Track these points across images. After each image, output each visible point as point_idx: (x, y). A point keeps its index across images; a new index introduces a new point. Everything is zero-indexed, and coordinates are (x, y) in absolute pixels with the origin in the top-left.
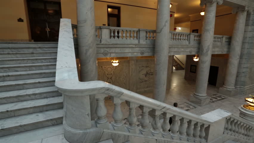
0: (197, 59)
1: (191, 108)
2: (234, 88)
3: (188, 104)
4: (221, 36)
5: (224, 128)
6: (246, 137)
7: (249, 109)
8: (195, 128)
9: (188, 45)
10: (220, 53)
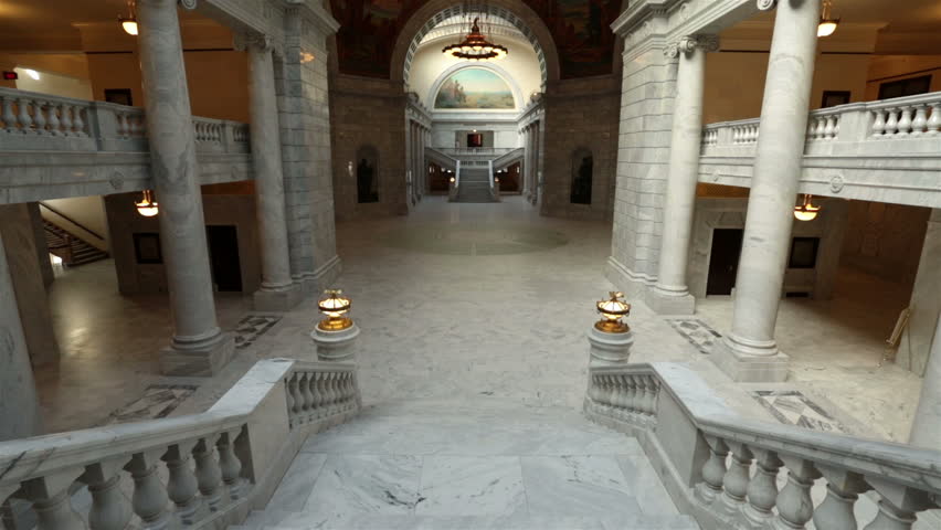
0: (151, 206)
1: (179, 400)
2: (290, 282)
3: (164, 387)
4: (218, 122)
5: (289, 411)
6: (342, 406)
7: (333, 329)
8: (201, 463)
9: (93, 155)
10: (227, 179)
